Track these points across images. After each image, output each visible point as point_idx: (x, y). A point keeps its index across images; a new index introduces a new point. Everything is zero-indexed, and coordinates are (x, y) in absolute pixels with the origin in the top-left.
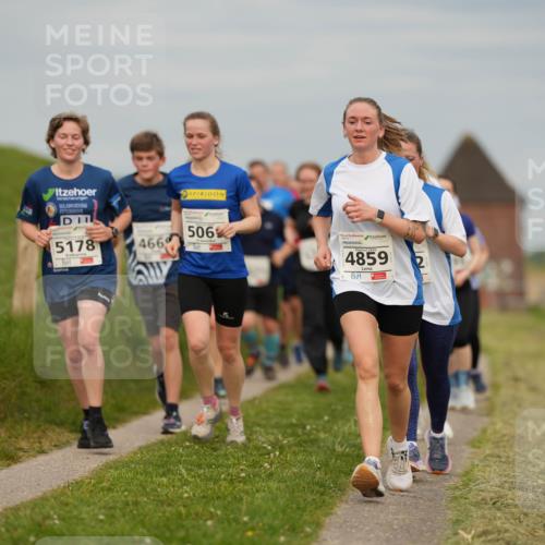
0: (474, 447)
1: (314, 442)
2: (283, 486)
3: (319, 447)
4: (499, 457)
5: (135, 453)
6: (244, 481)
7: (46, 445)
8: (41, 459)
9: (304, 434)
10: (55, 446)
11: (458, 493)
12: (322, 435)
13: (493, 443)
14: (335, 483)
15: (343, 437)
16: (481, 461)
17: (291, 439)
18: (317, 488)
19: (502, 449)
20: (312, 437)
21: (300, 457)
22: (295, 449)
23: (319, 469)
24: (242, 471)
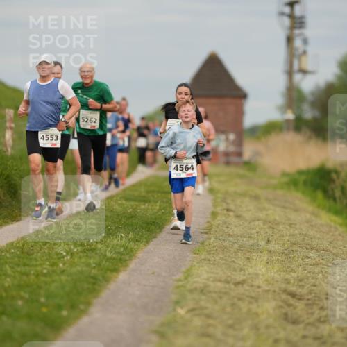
0: (195, 254)
1: (93, 250)
2: (69, 278)
3: (96, 254)
4: (209, 260)
6: (45, 275)
9: (87, 245)
11: (180, 283)
12: (99, 246)
13: (207, 251)
14: (103, 277)
15: (112, 247)
16: (198, 263)
17: (79, 248)
18: (91, 280)
19: (212, 255)
20: (93, 247)
21: (83, 260)
22: (81, 254)
23: (94, 268)
24: (45, 269)
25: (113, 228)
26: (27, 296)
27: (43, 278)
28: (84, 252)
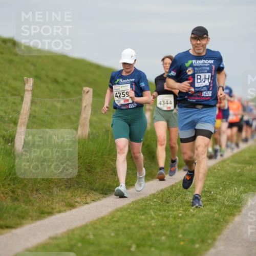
1: (214, 199)
2: (199, 220)
3: (217, 202)
5: (130, 204)
6: (181, 218)
7: (89, 200)
8: (86, 206)
9: (210, 196)
10: (93, 200)
12: (219, 197)
14: (223, 219)
15: (229, 197)
18: (215, 222)
20: (214, 197)
21: (208, 207)
22: (206, 203)
23: (216, 212)
24: (180, 213)
25: (228, 183)
26: (168, 233)
27: (179, 220)
28: (208, 201)
